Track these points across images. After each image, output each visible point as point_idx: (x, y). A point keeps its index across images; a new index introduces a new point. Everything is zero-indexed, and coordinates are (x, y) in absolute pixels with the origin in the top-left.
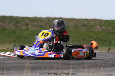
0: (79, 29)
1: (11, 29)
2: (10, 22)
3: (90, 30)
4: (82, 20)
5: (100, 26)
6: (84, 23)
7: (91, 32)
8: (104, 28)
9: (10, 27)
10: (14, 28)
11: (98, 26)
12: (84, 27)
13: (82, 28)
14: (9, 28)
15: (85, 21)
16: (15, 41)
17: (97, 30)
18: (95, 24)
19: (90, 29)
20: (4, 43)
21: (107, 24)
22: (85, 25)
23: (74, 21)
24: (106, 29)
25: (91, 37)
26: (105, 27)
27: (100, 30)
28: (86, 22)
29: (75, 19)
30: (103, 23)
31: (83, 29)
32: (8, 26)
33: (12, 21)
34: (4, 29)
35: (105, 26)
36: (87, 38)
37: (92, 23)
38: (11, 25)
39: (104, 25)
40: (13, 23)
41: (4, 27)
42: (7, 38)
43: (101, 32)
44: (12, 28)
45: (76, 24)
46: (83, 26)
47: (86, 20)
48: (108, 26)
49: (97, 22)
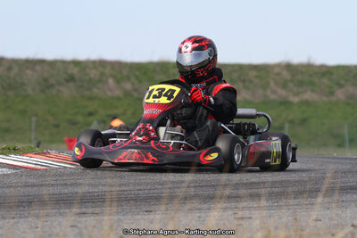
0: (54, 92)
3: (87, 93)
4: (64, 62)
5: (118, 81)
6: (70, 71)
7: (91, 98)
8: (128, 86)
11: (111, 81)
12: (71, 84)
13: (63, 89)
15: (71, 66)
17: (109, 94)
18: (102, 74)
19: (89, 89)
21: (137, 73)
22: (71, 79)
23: (38, 68)
24: (136, 90)
25: (91, 114)
26: (133, 84)
27: (118, 93)
28: (75, 71)
29: (42, 62)
30: (125, 73)
31: (67, 92)
35: (133, 79)
36: (80, 118)
37: (94, 74)
39: (128, 78)
43: (119, 99)
45: (46, 75)
46: (68, 81)
47: (76, 63)
48: (140, 81)
49: (108, 70)
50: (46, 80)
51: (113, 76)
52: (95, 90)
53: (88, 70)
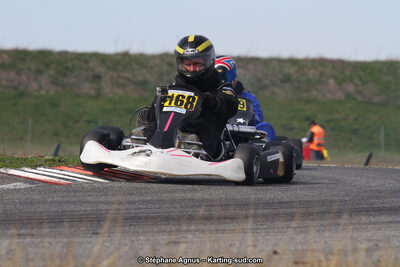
0: (268, 94)
1: (43, 92)
2: (39, 72)
3: (305, 95)
4: (279, 61)
5: (340, 82)
6: (286, 71)
7: (308, 101)
8: (351, 88)
9: (41, 88)
10: (52, 90)
11: (331, 82)
12: (287, 85)
13: (276, 90)
14: (37, 91)
15: (288, 65)
16: (56, 134)
17: (330, 96)
18: (322, 74)
19: (307, 91)
20: (21, 139)
21: (361, 73)
22: (287, 79)
23: (251, 67)
24: (359, 93)
25: (308, 119)
26: (356, 85)
27: (340, 95)
28: (292, 71)
29: (255, 60)
30: (347, 73)
31: (282, 93)
32: (34, 85)
33: (48, 66)
34: (22, 94)
35: (356, 80)
36: (296, 124)
37: (312, 74)
38: (44, 80)
39: (351, 79)
40: (52, 72)
41: (22, 88)
42: (30, 122)
43: (340, 102)
44: (47, 91)
45: (259, 75)
46: (283, 81)
47: (293, 62)
48: (365, 83)
49: (328, 70)
50: (259, 80)
51: (334, 77)
52: (314, 93)
53: (306, 70)
